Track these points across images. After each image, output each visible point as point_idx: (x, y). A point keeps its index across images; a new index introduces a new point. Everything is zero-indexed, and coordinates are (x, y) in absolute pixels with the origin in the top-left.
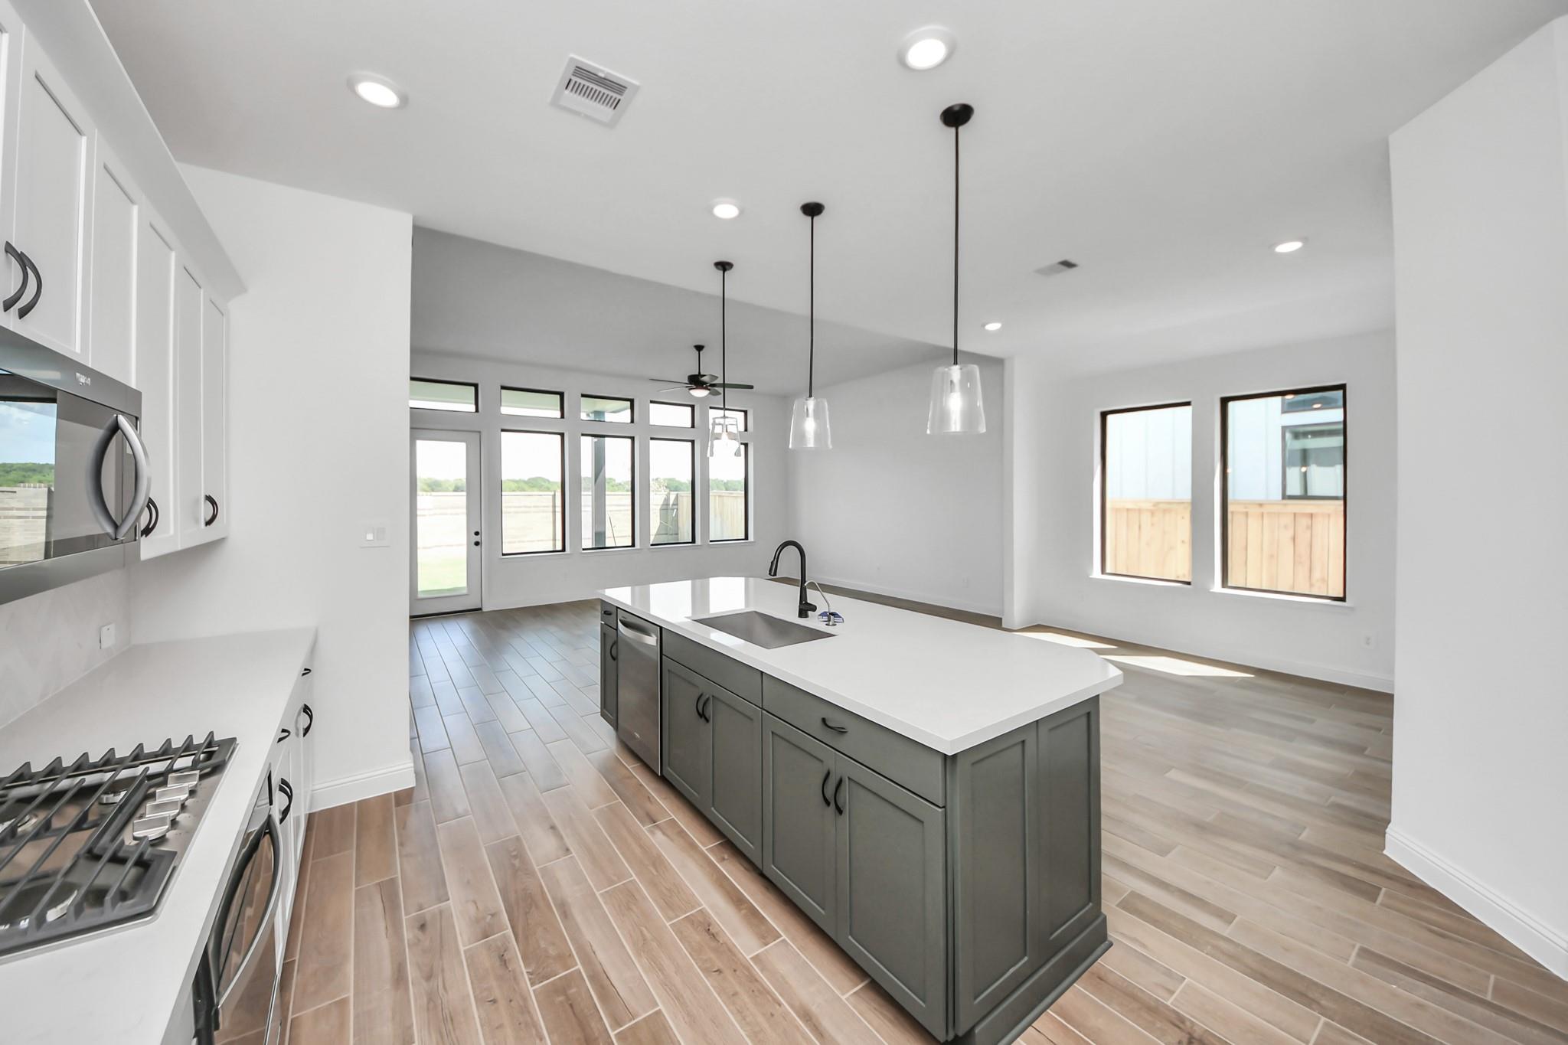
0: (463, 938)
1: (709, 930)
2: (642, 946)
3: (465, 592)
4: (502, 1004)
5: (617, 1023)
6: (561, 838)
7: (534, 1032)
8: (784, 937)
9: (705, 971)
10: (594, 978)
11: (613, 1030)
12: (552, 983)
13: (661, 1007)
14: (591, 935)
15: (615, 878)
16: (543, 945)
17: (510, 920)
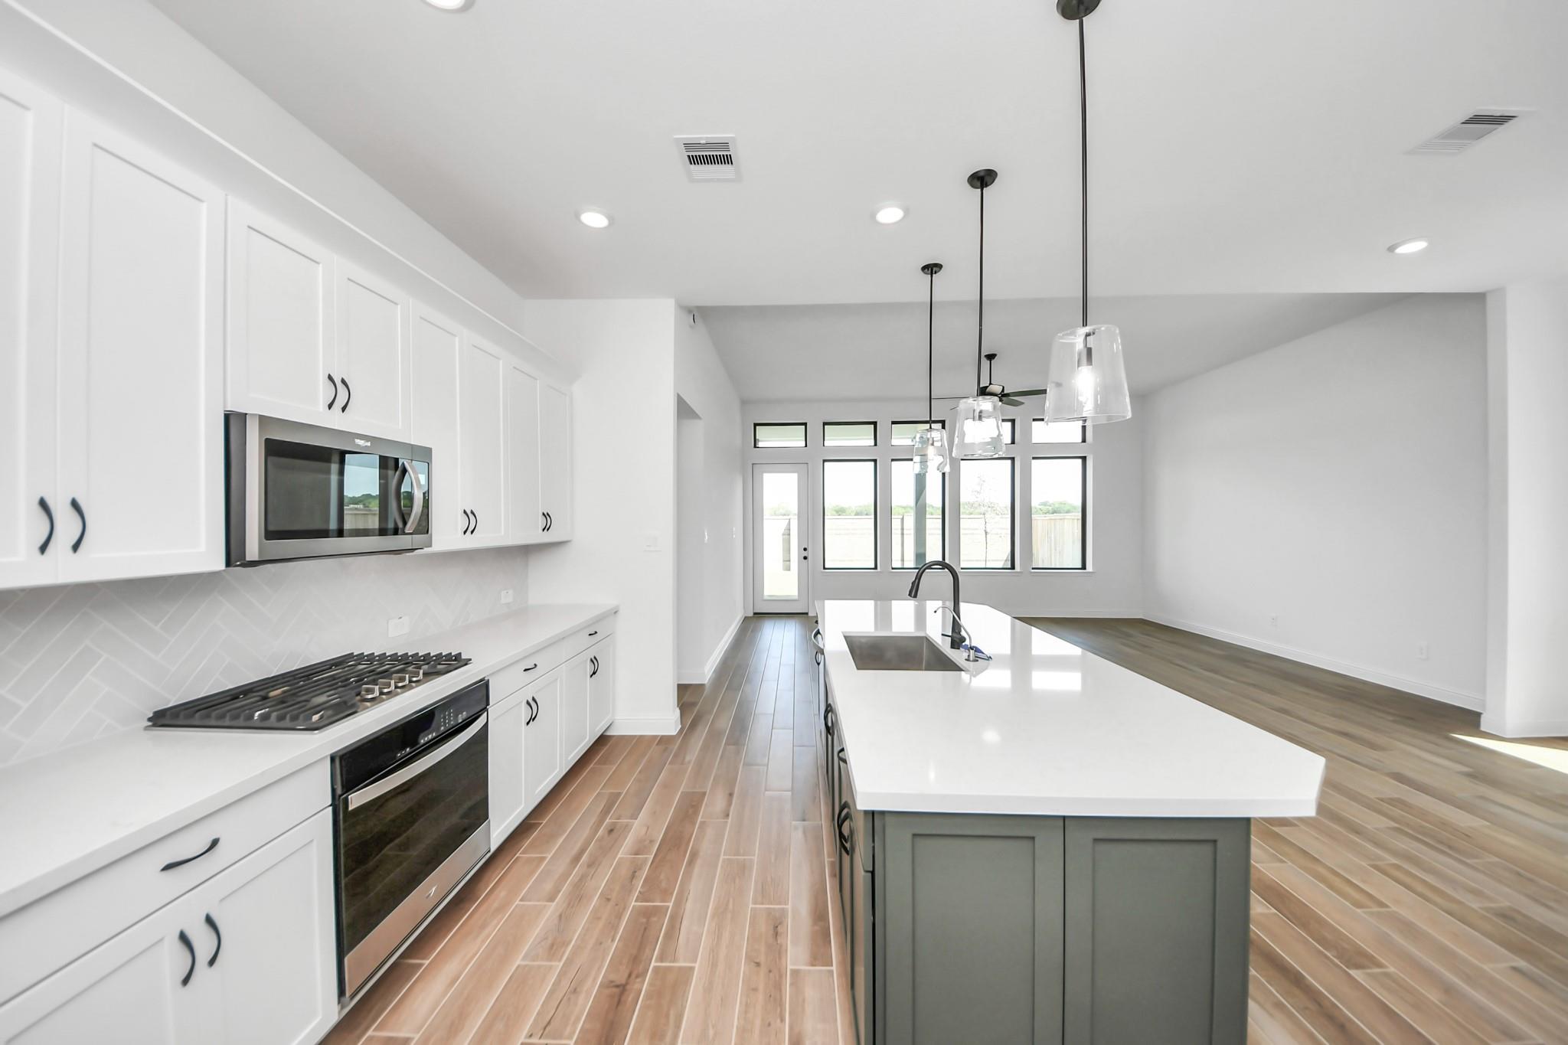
0: (624, 851)
1: (777, 927)
2: (721, 913)
3: (797, 598)
4: (612, 903)
5: (661, 959)
6: (729, 804)
7: (613, 933)
8: (834, 968)
9: (749, 958)
10: (673, 918)
11: (656, 961)
12: (647, 907)
13: (697, 965)
14: (695, 887)
15: (742, 851)
16: (662, 876)
17: (657, 849)
